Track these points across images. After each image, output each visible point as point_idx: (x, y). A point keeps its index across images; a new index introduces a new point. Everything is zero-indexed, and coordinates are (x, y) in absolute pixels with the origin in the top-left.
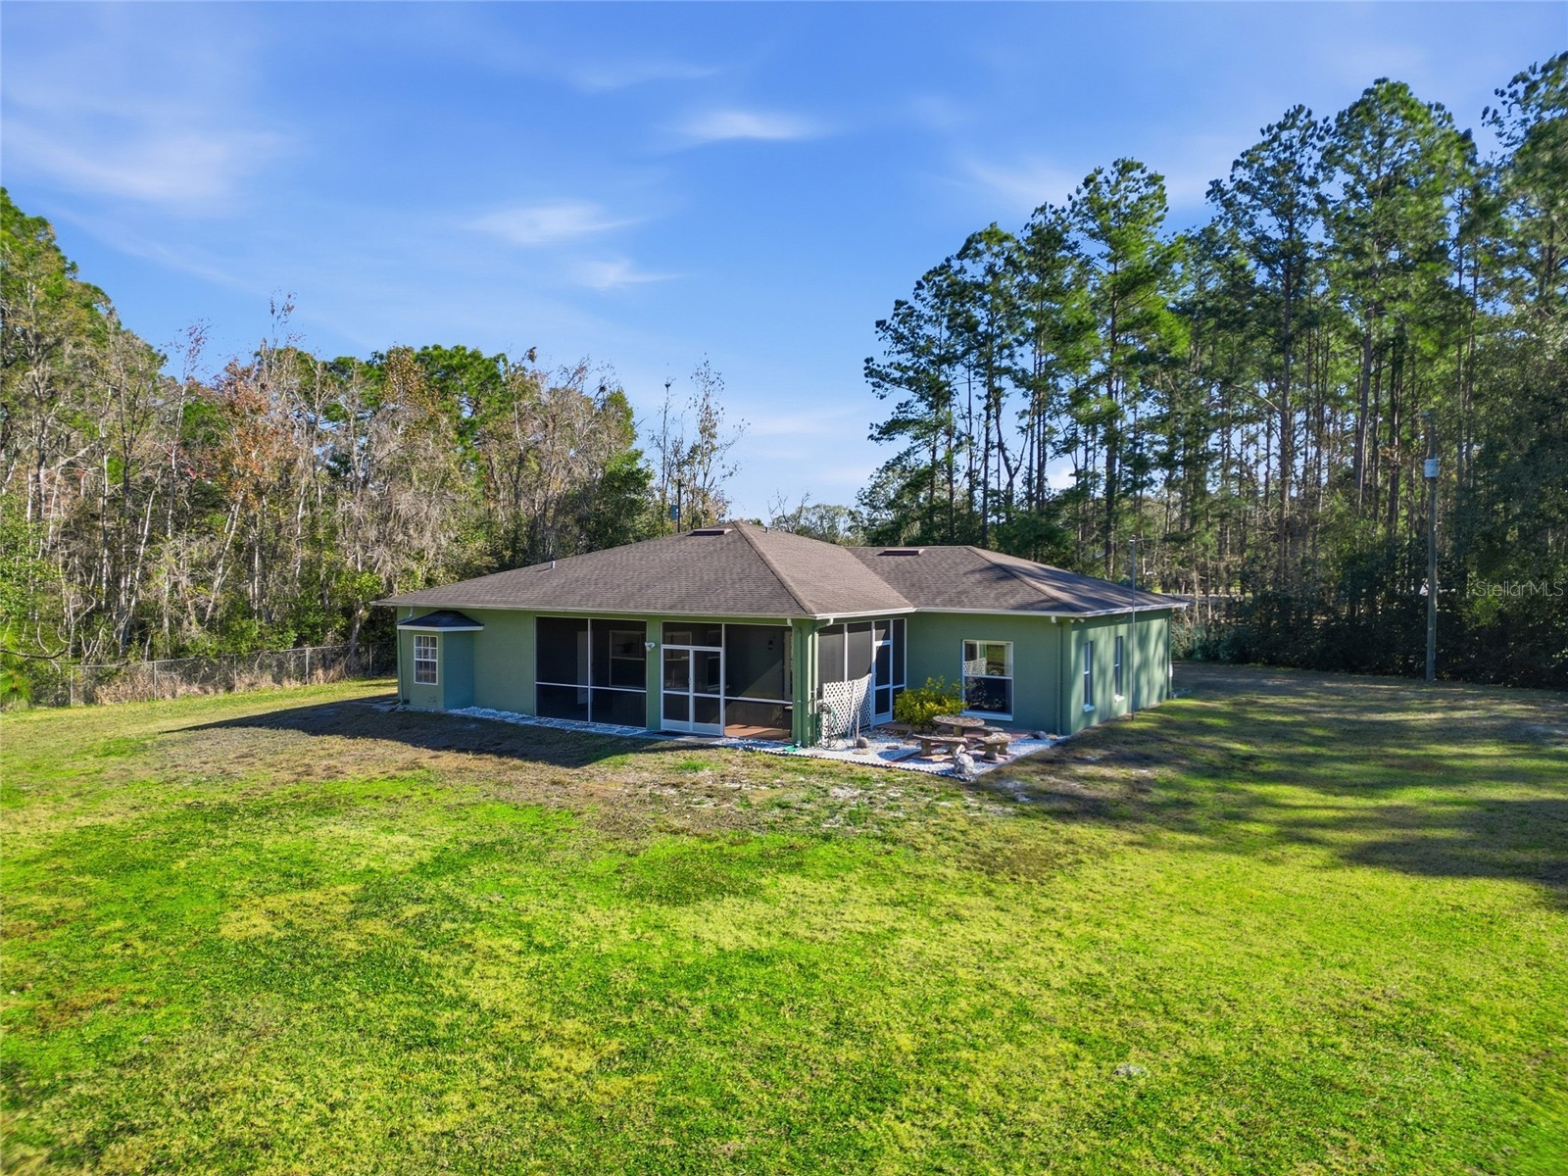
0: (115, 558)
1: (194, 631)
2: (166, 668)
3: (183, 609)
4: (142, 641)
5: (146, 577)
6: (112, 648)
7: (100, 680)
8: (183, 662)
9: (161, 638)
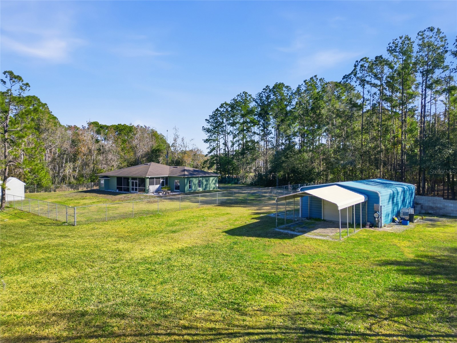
0: (59, 167)
1: (72, 180)
2: (68, 186)
3: (70, 176)
4: (64, 182)
5: (64, 170)
6: (58, 183)
7: (56, 188)
8: (71, 185)
9: (67, 181)
